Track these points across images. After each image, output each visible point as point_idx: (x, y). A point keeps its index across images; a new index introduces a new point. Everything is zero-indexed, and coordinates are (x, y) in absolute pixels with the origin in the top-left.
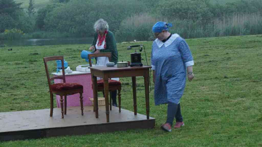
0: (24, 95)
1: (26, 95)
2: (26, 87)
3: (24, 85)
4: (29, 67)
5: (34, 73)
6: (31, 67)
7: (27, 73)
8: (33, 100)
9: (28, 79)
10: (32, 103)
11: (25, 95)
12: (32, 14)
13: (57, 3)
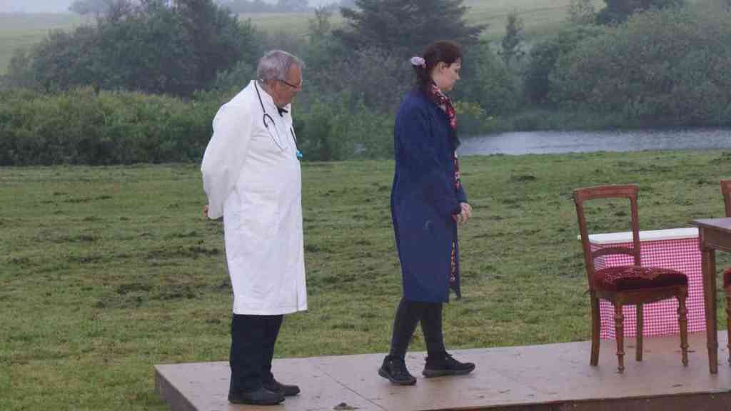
0: (493, 301)
1: (499, 301)
2: (498, 278)
3: (495, 270)
4: (509, 218)
5: (524, 236)
6: (515, 217)
7: (501, 234)
8: (520, 315)
9: (506, 253)
10: (517, 324)
11: (497, 299)
12: (514, 57)
13: (588, 27)
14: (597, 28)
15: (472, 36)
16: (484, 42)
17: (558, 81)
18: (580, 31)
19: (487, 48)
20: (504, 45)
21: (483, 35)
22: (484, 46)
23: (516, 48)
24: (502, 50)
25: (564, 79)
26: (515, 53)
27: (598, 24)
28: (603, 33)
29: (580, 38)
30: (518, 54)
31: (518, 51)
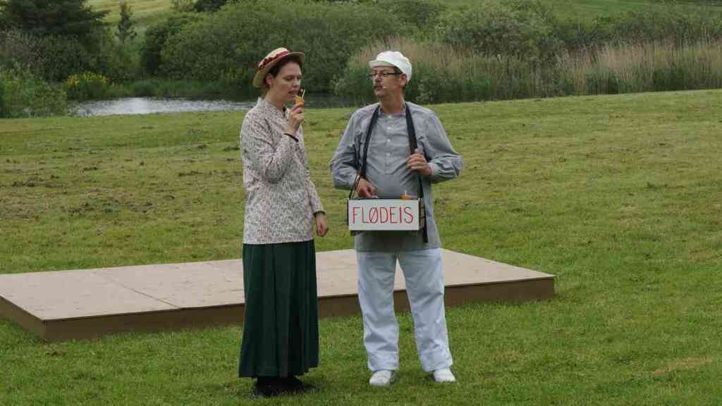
12: (128, 38)
13: (190, 14)
14: (197, 14)
15: (97, 19)
16: (107, 24)
17: (167, 56)
18: (185, 17)
19: (109, 30)
20: (119, 28)
21: (107, 19)
22: (106, 28)
23: (129, 31)
24: (118, 32)
25: (172, 54)
26: (128, 34)
27: (199, 11)
28: (202, 19)
29: (185, 22)
30: (132, 34)
31: (132, 32)
